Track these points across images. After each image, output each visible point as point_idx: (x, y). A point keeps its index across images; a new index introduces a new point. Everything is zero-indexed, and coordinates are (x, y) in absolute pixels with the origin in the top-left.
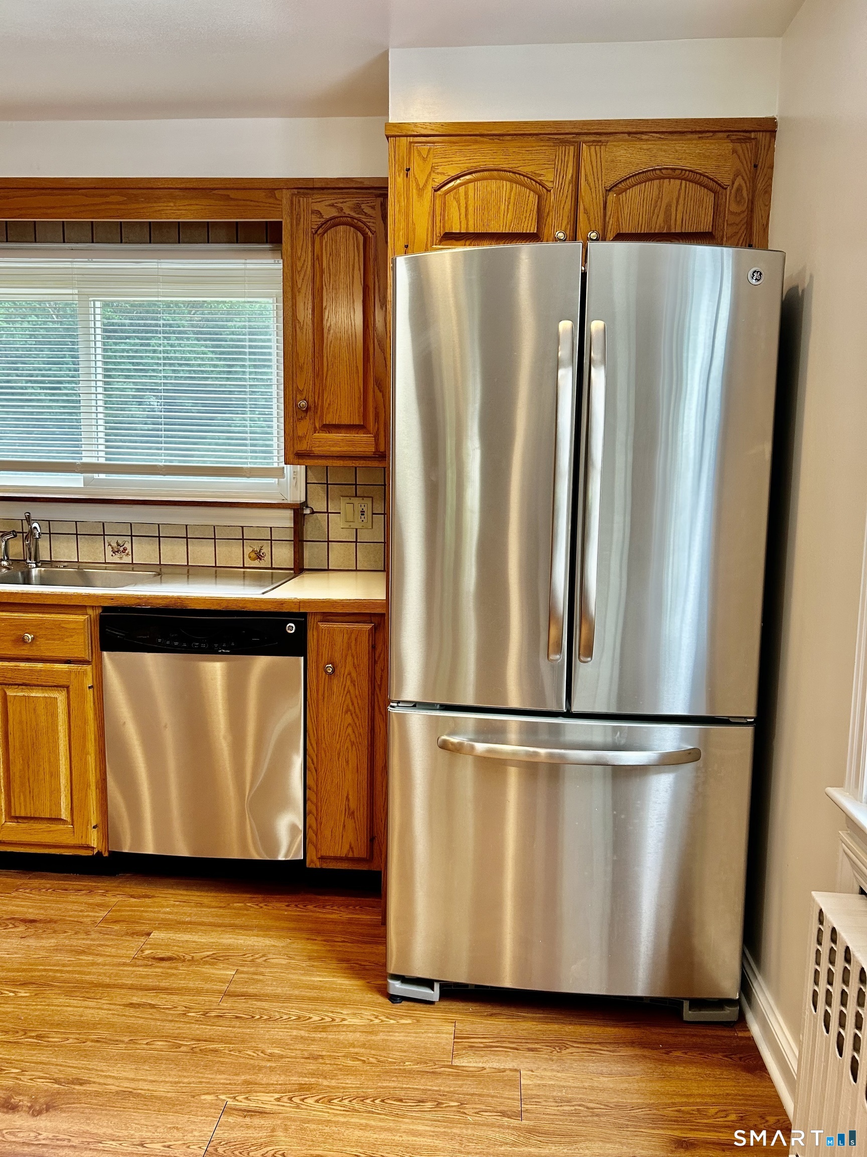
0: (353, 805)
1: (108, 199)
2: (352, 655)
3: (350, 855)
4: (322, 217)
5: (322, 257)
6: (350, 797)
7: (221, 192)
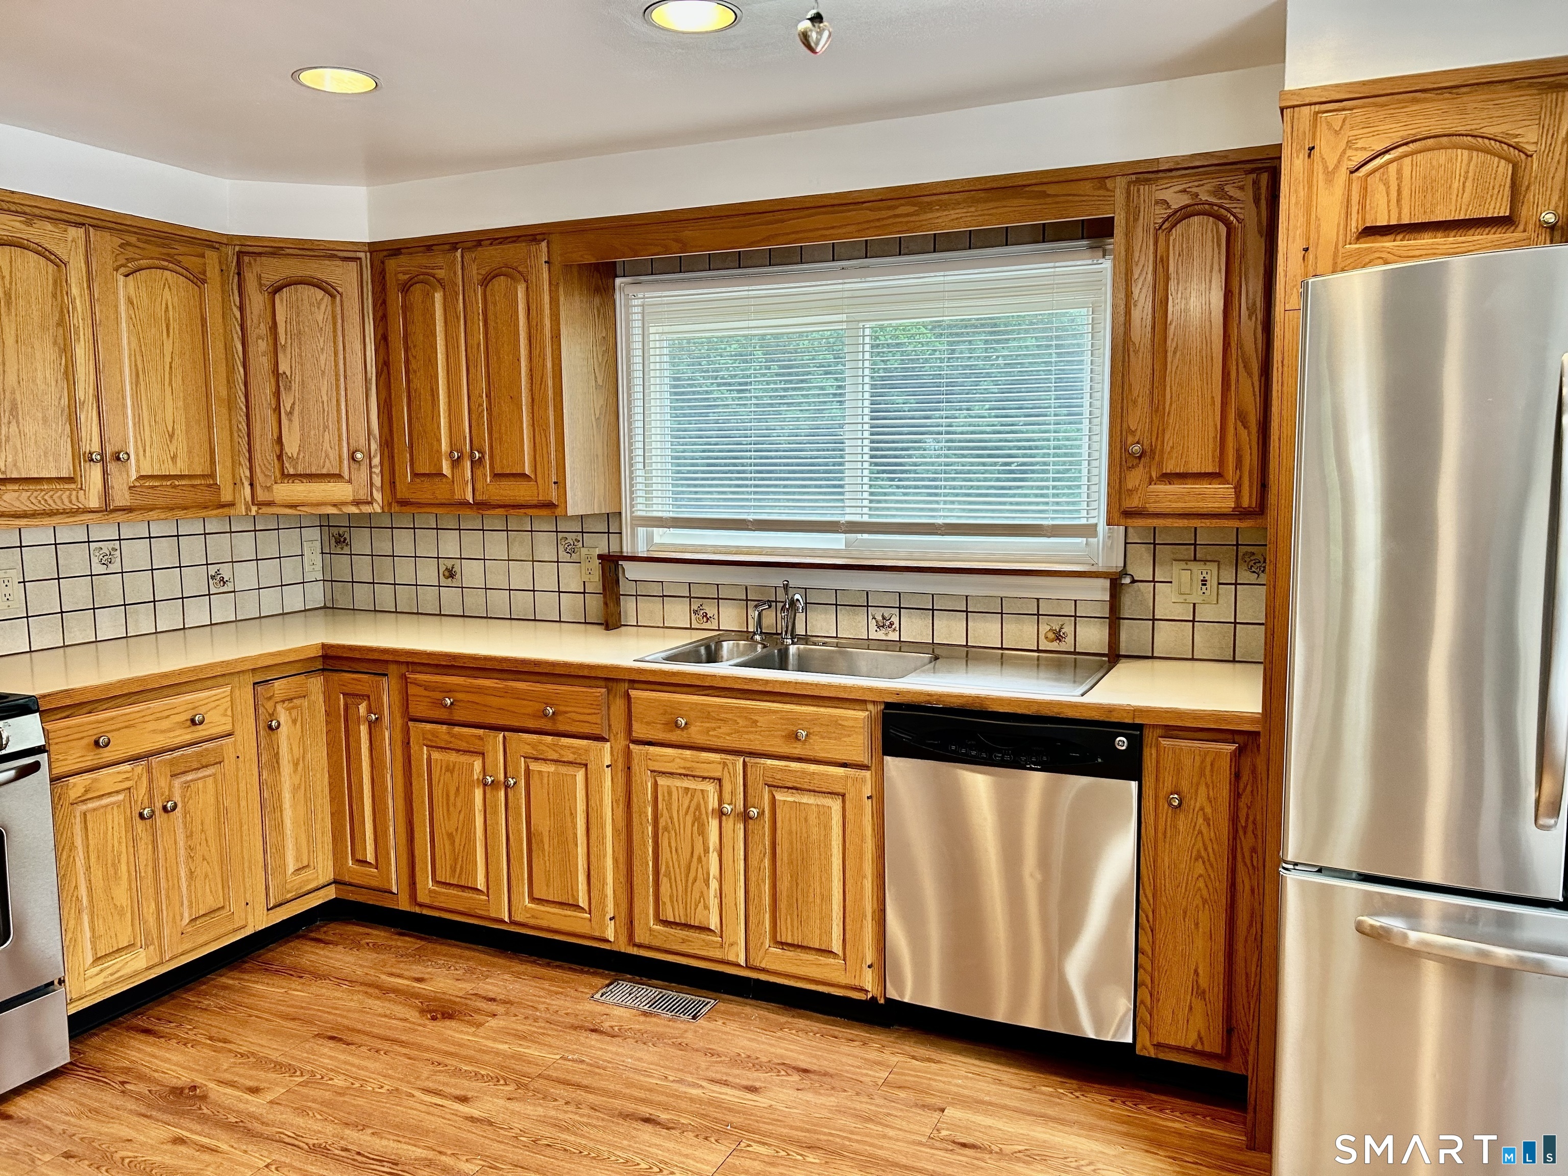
0: (1204, 982)
1: (898, 211)
2: (1206, 784)
3: (1199, 1047)
4: (1169, 207)
5: (1168, 260)
6: (1200, 971)
7: (1036, 189)
